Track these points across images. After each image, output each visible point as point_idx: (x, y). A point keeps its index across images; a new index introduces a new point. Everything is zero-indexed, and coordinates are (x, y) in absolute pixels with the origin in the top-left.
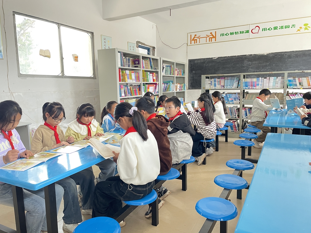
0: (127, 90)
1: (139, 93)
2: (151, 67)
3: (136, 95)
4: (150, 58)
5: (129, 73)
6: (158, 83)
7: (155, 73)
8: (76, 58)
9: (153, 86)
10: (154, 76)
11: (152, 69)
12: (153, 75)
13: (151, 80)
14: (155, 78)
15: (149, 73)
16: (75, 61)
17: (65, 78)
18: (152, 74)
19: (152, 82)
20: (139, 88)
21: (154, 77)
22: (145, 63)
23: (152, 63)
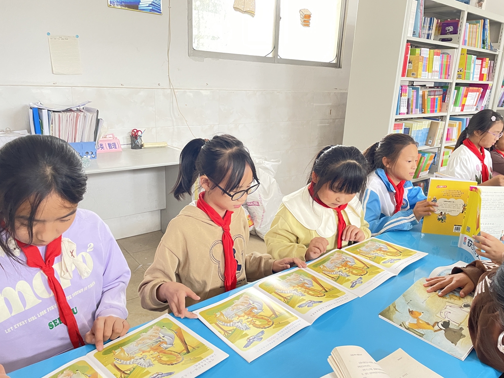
0: (415, 98)
1: (441, 106)
2: (484, 43)
3: (432, 111)
4: (485, 19)
5: (428, 57)
6: (490, 85)
7: (488, 59)
8: (306, 19)
9: (478, 91)
10: (484, 65)
11: (483, 48)
12: (482, 65)
13: (475, 76)
14: (485, 71)
15: (474, 57)
16: (304, 25)
17: (278, 63)
18: (480, 61)
19: (476, 81)
20: (444, 93)
21: (483, 69)
22: (470, 32)
23: (488, 32)
